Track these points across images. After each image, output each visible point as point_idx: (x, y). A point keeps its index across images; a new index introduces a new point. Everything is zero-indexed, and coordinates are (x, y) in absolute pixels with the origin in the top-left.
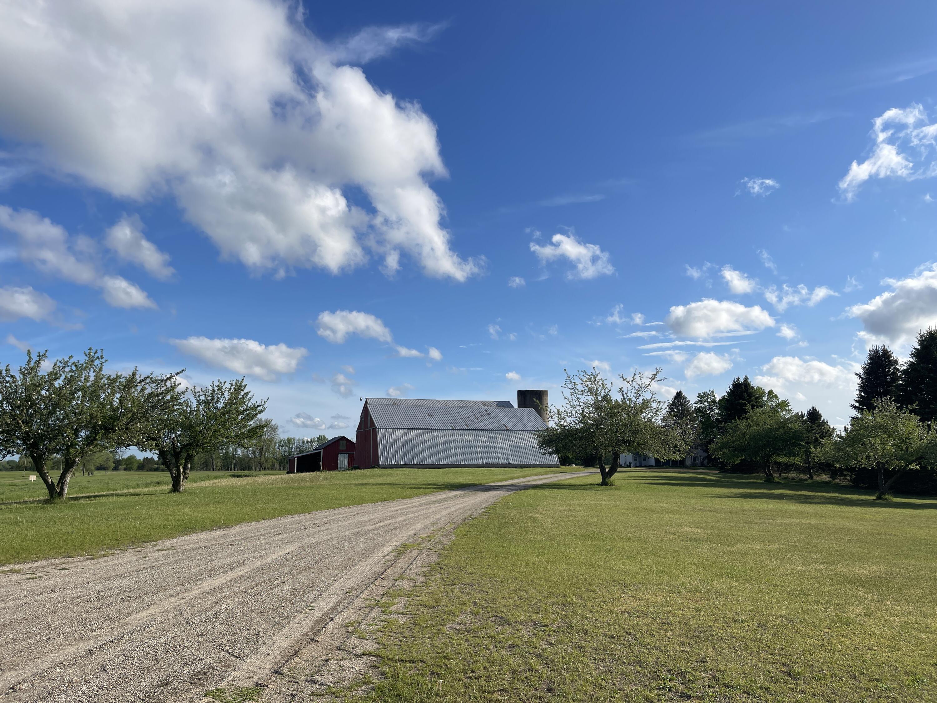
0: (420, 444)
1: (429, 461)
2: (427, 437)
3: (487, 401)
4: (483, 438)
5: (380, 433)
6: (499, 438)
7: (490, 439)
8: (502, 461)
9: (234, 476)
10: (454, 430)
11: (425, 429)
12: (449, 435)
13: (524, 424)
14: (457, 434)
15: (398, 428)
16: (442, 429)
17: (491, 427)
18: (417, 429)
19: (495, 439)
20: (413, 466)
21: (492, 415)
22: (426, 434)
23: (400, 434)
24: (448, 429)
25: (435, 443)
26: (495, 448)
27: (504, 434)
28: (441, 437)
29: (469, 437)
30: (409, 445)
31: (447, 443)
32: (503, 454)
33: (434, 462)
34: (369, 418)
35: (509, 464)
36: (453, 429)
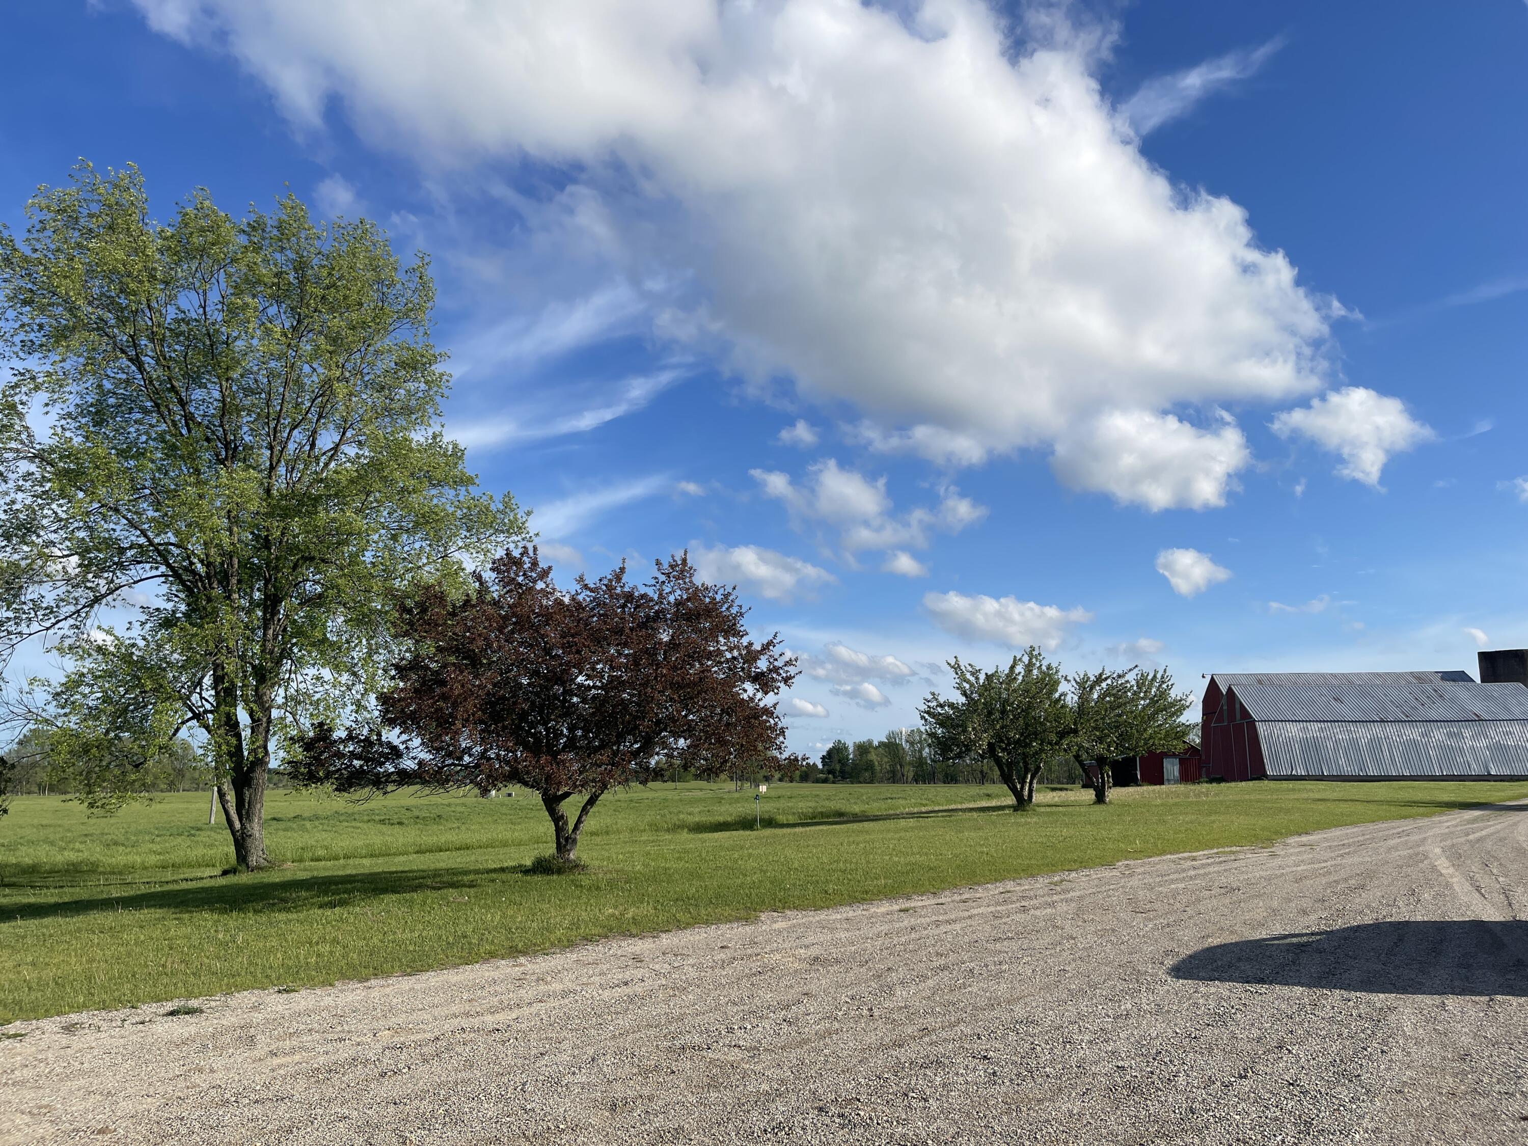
0: (1330, 744)
1: (1348, 770)
2: (1340, 733)
3: (1422, 673)
4: (1439, 734)
5: (1261, 729)
6: (1467, 733)
7: (1450, 735)
8: (1476, 770)
9: (1053, 789)
10: (1384, 721)
11: (1334, 721)
12: (1377, 729)
13: (1509, 710)
14: (1390, 729)
15: (1289, 721)
16: (1363, 721)
17: (1449, 717)
18: (1320, 721)
19: (1460, 735)
20: (1321, 778)
21: (1447, 696)
22: (1336, 728)
23: (1294, 730)
24: (1373, 721)
25: (1354, 743)
26: (1461, 750)
27: (1476, 728)
28: (1363, 734)
29: (1413, 733)
30: (1312, 747)
31: (1375, 745)
32: (1476, 760)
33: (1356, 772)
34: (1238, 706)
35: (1490, 775)
36: (1382, 721)
